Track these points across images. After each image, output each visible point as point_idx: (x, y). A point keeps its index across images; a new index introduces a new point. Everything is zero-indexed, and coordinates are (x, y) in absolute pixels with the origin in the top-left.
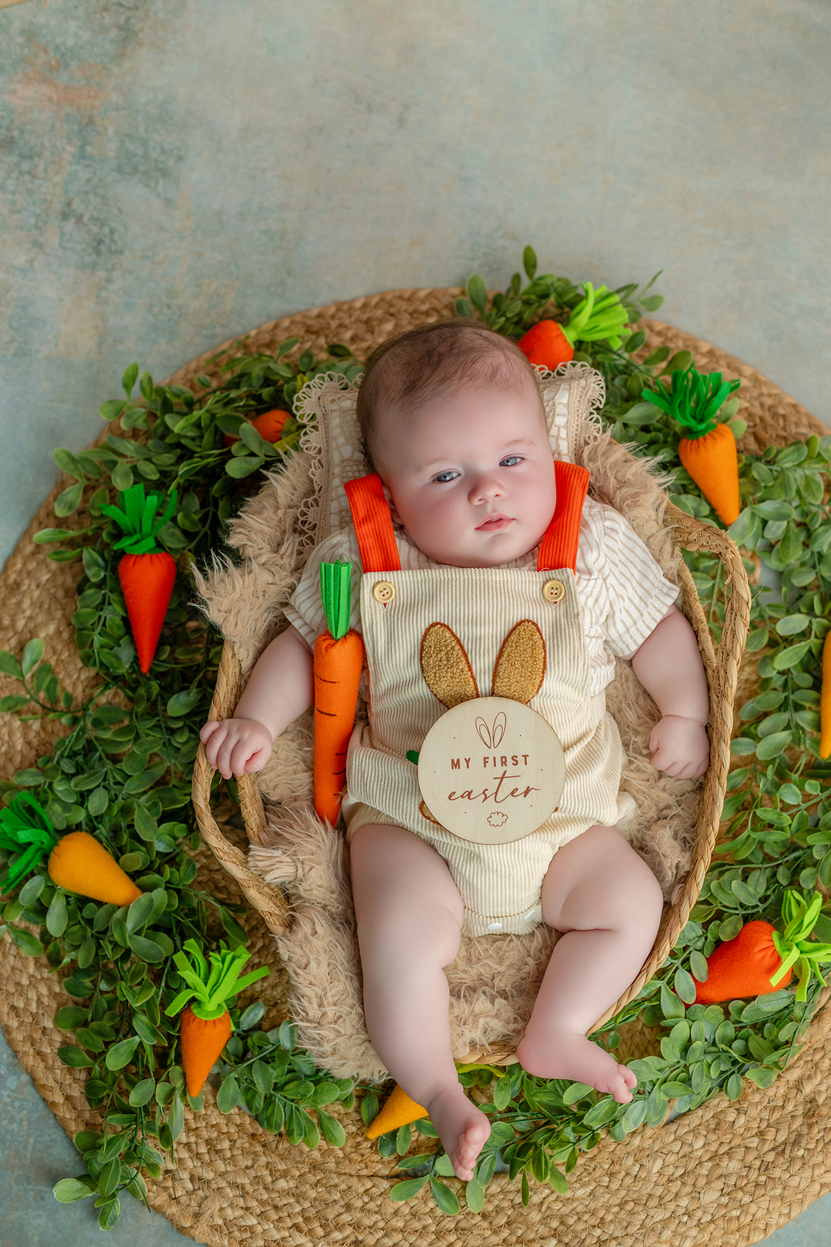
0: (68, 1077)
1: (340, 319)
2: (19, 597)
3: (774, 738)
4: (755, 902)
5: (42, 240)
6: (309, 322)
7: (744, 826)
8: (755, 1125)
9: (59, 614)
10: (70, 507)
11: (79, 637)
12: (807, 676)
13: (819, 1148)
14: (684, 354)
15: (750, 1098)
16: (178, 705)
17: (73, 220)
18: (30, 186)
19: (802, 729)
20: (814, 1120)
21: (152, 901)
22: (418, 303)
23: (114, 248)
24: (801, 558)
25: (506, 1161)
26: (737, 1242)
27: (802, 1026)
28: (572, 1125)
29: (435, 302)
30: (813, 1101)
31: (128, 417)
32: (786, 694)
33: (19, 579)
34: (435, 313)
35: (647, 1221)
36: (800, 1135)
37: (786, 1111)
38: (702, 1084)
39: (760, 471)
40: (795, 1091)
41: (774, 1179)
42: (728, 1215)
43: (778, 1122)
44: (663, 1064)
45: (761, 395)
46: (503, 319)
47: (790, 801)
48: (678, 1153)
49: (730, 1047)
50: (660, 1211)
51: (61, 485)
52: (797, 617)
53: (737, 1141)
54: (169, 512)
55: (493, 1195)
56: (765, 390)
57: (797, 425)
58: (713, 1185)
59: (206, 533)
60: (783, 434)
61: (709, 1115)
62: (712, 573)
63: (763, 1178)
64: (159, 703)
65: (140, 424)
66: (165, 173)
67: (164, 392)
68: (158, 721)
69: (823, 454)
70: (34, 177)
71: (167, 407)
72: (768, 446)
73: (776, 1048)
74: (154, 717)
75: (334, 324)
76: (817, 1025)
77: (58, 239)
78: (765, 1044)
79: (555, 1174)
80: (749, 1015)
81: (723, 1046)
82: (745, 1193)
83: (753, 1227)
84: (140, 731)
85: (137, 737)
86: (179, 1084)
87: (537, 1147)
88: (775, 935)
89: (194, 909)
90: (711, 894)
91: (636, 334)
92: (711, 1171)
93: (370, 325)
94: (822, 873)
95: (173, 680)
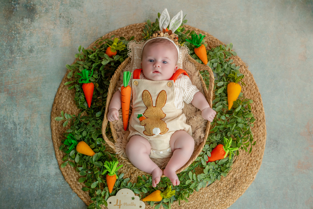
0: (84, 193)
2: (62, 96)
3: (219, 107)
4: (219, 140)
5: (56, 23)
6: (115, 33)
7: (215, 126)
8: (225, 185)
9: (70, 99)
10: (70, 76)
11: (76, 102)
12: (224, 94)
13: (238, 188)
14: (193, 31)
15: (223, 179)
16: (98, 114)
17: (62, 18)
18: (52, 11)
19: (225, 104)
20: (236, 182)
21: (98, 155)
22: (137, 26)
23: (71, 23)
24: (221, 70)
25: (176, 198)
27: (231, 164)
28: (188, 189)
29: (140, 26)
30: (236, 178)
31: (80, 57)
32: (221, 98)
33: (61, 93)
34: (141, 28)
35: (206, 206)
36: (234, 186)
37: (231, 181)
38: (213, 178)
39: (211, 53)
40: (232, 177)
41: (230, 195)
42: (222, 203)
43: (229, 183)
44: (205, 175)
45: (209, 38)
46: (155, 28)
47: (224, 119)
48: (210, 192)
50: (208, 204)
51: (67, 72)
52: (221, 82)
53: (221, 188)
54: (91, 75)
55: (174, 205)
56: (210, 37)
57: (217, 43)
58: (218, 198)
59: (99, 78)
60: (215, 45)
61: (215, 184)
62: (203, 75)
63: (228, 195)
64: (94, 114)
65: (83, 58)
66: (80, 6)
67: (87, 51)
68: (94, 118)
69: (223, 48)
70: (53, 10)
71: (88, 54)
72: (212, 48)
73: (227, 169)
75: (120, 33)
76: (234, 164)
77: (59, 22)
78: (224, 168)
79: (185, 199)
80: (220, 163)
81: (216, 170)
82: (224, 198)
83: (227, 205)
84: (90, 121)
85: (90, 122)
86: (107, 191)
87: (181, 194)
88: (223, 147)
89: (106, 156)
90: (210, 139)
91: (183, 28)
92: (217, 195)
93: (128, 32)
94: (231, 132)
95: (96, 109)
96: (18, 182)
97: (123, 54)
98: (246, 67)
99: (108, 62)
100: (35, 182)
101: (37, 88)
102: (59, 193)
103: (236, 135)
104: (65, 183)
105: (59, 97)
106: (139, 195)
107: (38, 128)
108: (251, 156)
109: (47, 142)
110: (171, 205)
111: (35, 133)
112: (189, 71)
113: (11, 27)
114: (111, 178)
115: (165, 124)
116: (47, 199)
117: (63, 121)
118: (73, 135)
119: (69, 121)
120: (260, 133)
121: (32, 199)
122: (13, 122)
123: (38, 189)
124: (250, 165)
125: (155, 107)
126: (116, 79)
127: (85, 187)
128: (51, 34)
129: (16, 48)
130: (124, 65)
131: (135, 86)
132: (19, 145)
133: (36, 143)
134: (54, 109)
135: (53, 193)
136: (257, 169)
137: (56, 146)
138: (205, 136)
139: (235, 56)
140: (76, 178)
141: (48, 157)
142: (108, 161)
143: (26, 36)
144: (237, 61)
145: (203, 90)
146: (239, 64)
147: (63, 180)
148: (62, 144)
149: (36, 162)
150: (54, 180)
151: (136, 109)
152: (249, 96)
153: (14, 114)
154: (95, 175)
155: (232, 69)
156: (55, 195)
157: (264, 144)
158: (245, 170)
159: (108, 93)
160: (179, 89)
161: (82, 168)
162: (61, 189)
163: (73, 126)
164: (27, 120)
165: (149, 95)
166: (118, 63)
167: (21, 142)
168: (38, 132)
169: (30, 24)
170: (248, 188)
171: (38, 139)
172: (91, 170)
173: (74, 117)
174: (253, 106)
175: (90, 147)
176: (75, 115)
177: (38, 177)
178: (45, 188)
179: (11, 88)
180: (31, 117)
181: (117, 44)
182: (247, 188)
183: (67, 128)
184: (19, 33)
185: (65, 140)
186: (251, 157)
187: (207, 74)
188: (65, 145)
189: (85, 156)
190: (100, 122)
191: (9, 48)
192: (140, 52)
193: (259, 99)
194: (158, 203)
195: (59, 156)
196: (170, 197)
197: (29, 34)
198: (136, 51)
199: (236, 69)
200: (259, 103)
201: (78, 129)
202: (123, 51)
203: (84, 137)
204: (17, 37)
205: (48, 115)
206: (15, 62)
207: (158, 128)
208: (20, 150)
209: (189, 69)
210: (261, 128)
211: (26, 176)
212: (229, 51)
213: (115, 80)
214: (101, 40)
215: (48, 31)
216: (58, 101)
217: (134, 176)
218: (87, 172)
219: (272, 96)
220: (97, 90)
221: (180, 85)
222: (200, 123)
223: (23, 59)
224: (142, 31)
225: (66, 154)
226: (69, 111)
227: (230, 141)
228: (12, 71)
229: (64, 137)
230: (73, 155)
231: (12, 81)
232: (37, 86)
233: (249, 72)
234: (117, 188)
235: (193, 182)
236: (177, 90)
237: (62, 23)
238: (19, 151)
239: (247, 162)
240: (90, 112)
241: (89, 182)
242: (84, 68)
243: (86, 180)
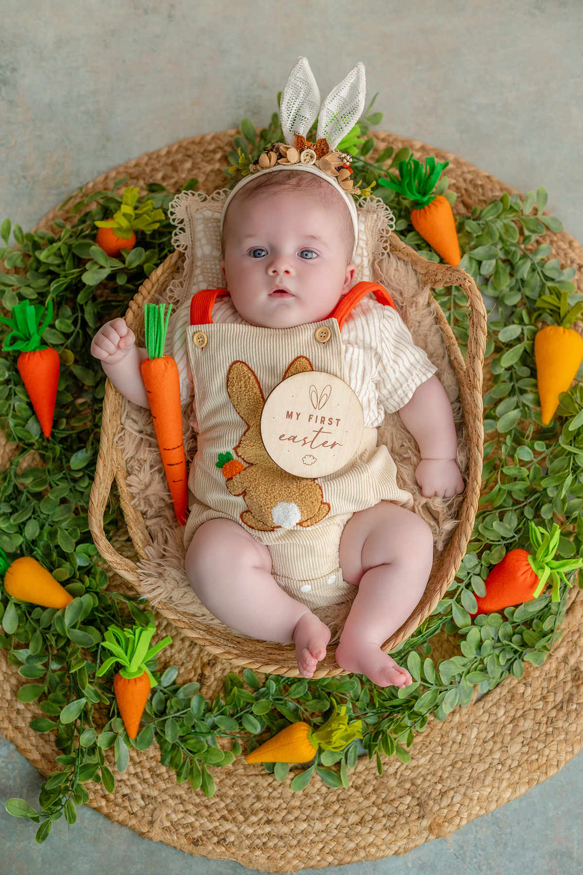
0: (41, 741)
1: (152, 165)
3: (509, 416)
4: (511, 535)
6: (130, 171)
7: (496, 482)
8: (539, 692)
12: (526, 368)
14: (404, 150)
15: (532, 674)
16: (78, 460)
19: (528, 406)
20: (580, 682)
21: (82, 603)
22: (206, 144)
24: (509, 285)
25: (365, 748)
26: (539, 777)
27: (559, 618)
28: (407, 713)
29: (219, 142)
30: (577, 669)
31: (10, 259)
32: (512, 383)
34: (220, 150)
35: (473, 773)
36: (571, 695)
37: (559, 680)
38: (495, 671)
39: (471, 226)
40: (563, 664)
41: (558, 728)
42: (530, 759)
43: (555, 688)
44: (465, 661)
45: (463, 173)
47: (526, 458)
48: (487, 722)
49: (511, 641)
50: (481, 764)
52: (512, 327)
53: (528, 706)
54: (48, 320)
55: (360, 773)
56: (465, 169)
57: (492, 190)
58: (515, 740)
59: (78, 332)
60: (483, 198)
61: (505, 691)
62: (448, 306)
63: (550, 729)
64: (64, 460)
65: (19, 263)
66: (5, 82)
67: (32, 237)
68: (64, 474)
69: (514, 206)
71: (36, 246)
72: (473, 208)
73: (545, 636)
74: (61, 471)
75: (148, 169)
76: (571, 616)
78: (535, 635)
79: (400, 750)
80: (519, 616)
81: (505, 642)
82: (539, 742)
83: (548, 764)
84: (52, 483)
85: (51, 486)
86: (121, 731)
87: (384, 733)
88: (530, 558)
89: (109, 605)
90: (480, 533)
91: (367, 142)
92: (513, 730)
93: (174, 166)
94: (556, 506)
95: (72, 442)
97: (160, 244)
99: (105, 273)
103: (576, 514)
110: (348, 771)
112: (396, 290)
114: (130, 684)
115: (318, 490)
127: (42, 716)
130: (162, 279)
131: (199, 350)
139: (558, 231)
140: (9, 689)
142: (117, 625)
144: (564, 250)
145: (449, 356)
146: (572, 262)
151: (209, 435)
154: (74, 675)
155: (548, 278)
161: (29, 651)
165: (249, 377)
166: (138, 276)
172: (59, 658)
175: (55, 578)
181: (136, 208)
187: (460, 299)
189: (38, 609)
190: (86, 488)
192: (217, 229)
194: (302, 768)
196: (341, 746)
198: (200, 227)
199: (562, 278)
201: (11, 514)
202: (156, 234)
203: (33, 541)
207: (293, 504)
209: (394, 284)
212: (536, 214)
214: (82, 197)
217: (214, 676)
218: (46, 665)
220: (71, 375)
224: (225, 159)
227: (552, 537)
235: (425, 688)
240: (50, 454)
241: (56, 701)
242: (21, 298)
243: (44, 692)
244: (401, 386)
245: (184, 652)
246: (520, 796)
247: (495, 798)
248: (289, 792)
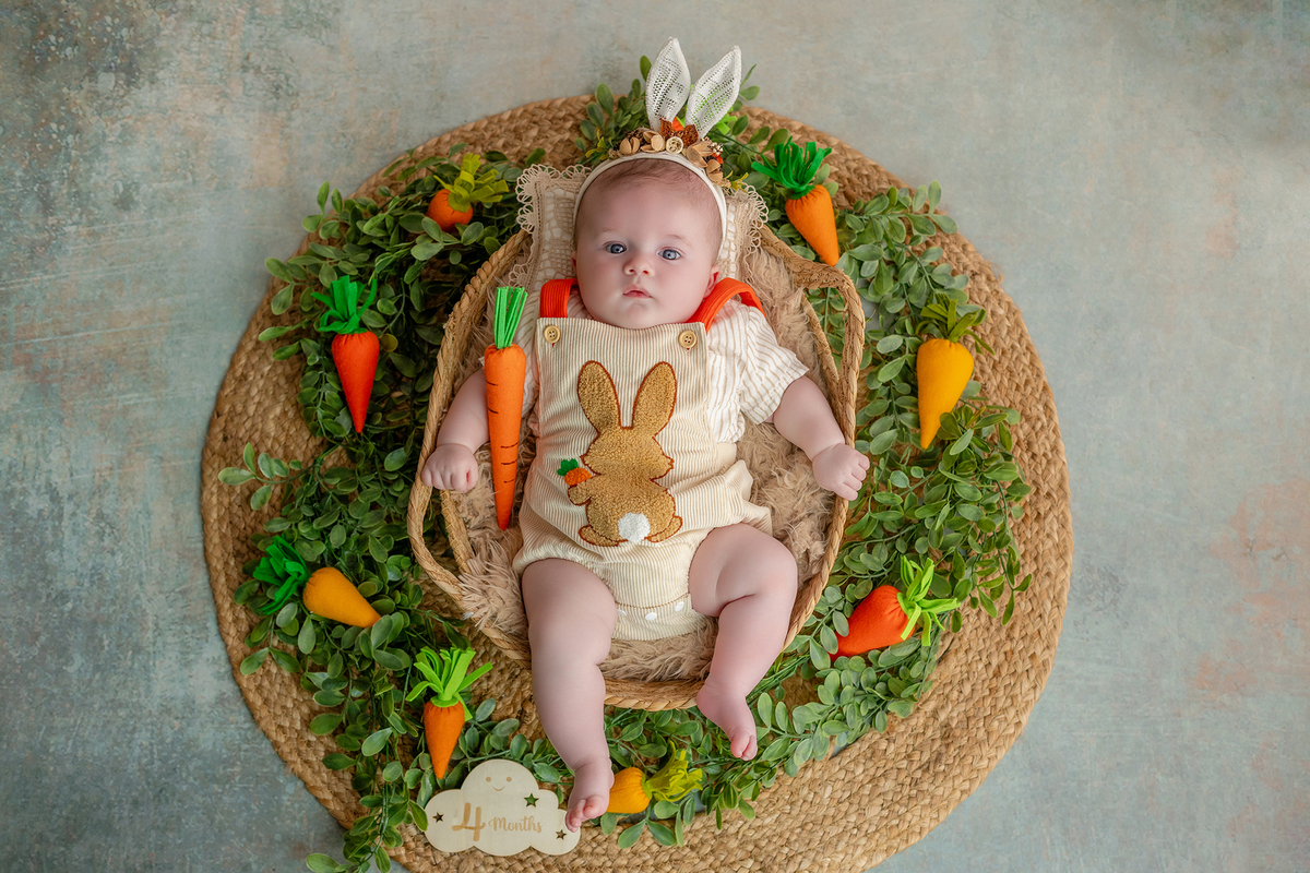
0: (333, 778)
1: (492, 130)
2: (247, 387)
3: (885, 436)
4: (880, 569)
5: (228, 91)
6: (467, 135)
7: (866, 511)
8: (903, 750)
9: (282, 398)
10: (284, 307)
11: (304, 411)
12: (906, 385)
13: (956, 763)
14: (782, 132)
15: (896, 729)
16: (393, 461)
17: (252, 71)
18: (211, 46)
19: (906, 427)
20: (950, 741)
21: (391, 622)
22: (556, 111)
23: (290, 92)
24: (893, 289)
25: (704, 803)
26: (898, 846)
27: (929, 667)
29: (570, 108)
30: (947, 725)
31: (325, 228)
32: (890, 401)
33: (245, 372)
34: (571, 118)
35: (824, 837)
36: (940, 754)
37: (926, 737)
38: (855, 722)
39: (852, 221)
40: (932, 720)
41: (922, 792)
42: (890, 825)
43: (921, 745)
45: (847, 160)
46: (629, 116)
47: (901, 485)
48: (843, 780)
49: (874, 689)
50: (834, 827)
51: (272, 291)
52: (892, 337)
53: (890, 765)
54: (369, 301)
55: (697, 831)
56: (850, 156)
57: (878, 182)
58: (874, 803)
59: (402, 316)
60: (868, 190)
61: (865, 747)
62: (822, 310)
63: (914, 792)
64: (377, 461)
65: (335, 234)
66: (326, 24)
67: (353, 205)
68: (376, 476)
69: (902, 202)
70: (215, 38)
71: (357, 216)
72: (856, 201)
73: (913, 684)
74: (374, 472)
75: (487, 135)
76: (943, 665)
77: (241, 88)
78: (902, 683)
79: (743, 804)
80: (884, 661)
81: (867, 689)
82: (901, 806)
83: (910, 832)
84: (362, 485)
85: (360, 489)
86: (428, 768)
87: (726, 784)
88: (899, 596)
89: (422, 626)
90: (845, 566)
91: (740, 120)
92: (872, 791)
93: (518, 134)
94: (930, 539)
95: (386, 440)
96: (62, 729)
97: (498, 221)
98: (993, 278)
99: (437, 248)
100: (134, 729)
101: (146, 353)
102: (230, 778)
103: (952, 549)
104: (254, 738)
105: (235, 389)
106: (554, 788)
107: (149, 513)
108: (1009, 637)
109: (186, 570)
110: (683, 828)
111: (136, 535)
112: (765, 290)
113: (45, 106)
114: (443, 715)
115: (671, 502)
116: (180, 801)
117: (252, 487)
118: (290, 541)
119: (276, 486)
120: (1049, 543)
121: (120, 801)
122: (46, 487)
123: (144, 761)
124: (1004, 672)
125: (631, 428)
126: (470, 318)
127: (338, 752)
128: (208, 138)
129: (65, 191)
130: (503, 262)
131: (550, 346)
132: (70, 583)
133: (141, 575)
134: (216, 438)
135: (206, 775)
136: (1035, 688)
137: (220, 586)
138: (825, 548)
139: (950, 233)
140: (299, 718)
141: (189, 629)
142: (430, 647)
143: (104, 141)
144: (956, 253)
145: (821, 366)
146: (965, 268)
147: (247, 725)
148: (246, 580)
149: (138, 649)
150: (209, 725)
151: (552, 440)
152: (1003, 396)
153: (51, 456)
154: (378, 701)
155: (936, 285)
156: (216, 786)
157: (1062, 590)
158: (987, 693)
159: (436, 372)
160: (724, 358)
161: (327, 675)
162: (239, 759)
163: (293, 506)
164: (105, 481)
165: (604, 380)
166: (477, 256)
167: (80, 570)
168: (147, 530)
169: (123, 96)
170: (997, 766)
171: (148, 558)
172: (361, 684)
173: (297, 469)
174: (1022, 437)
175: (361, 592)
176: (299, 464)
177: (144, 712)
178: (174, 755)
179: (41, 351)
180: (119, 468)
181: (476, 178)
182: (994, 763)
183: (268, 514)
184: (78, 132)
185: (258, 563)
186: (1009, 642)
187: (835, 303)
188: (258, 581)
189: (340, 626)
190: (402, 491)
191: (35, 189)
192: (569, 210)
193: (1046, 406)
194: (632, 820)
195: (233, 625)
196: (679, 795)
197: (117, 133)
198: (550, 207)
199: (953, 286)
200: (1046, 424)
201: (313, 518)
202: (497, 208)
203: (337, 551)
204: (67, 148)
205: (190, 462)
206: (60, 247)
207: (642, 515)
208: (75, 601)
209: (764, 283)
210: (1052, 523)
211: (96, 706)
212: (927, 212)
213: (464, 321)
214: (410, 162)
215: (196, 124)
216: (234, 406)
218: (345, 692)
219: (1096, 396)
220: (390, 365)
221: (731, 347)
222: (807, 500)
223: (91, 234)
224: (576, 128)
225: (262, 621)
226: (277, 446)
227: (925, 573)
228: (48, 284)
229: (254, 550)
230: (290, 624)
231: (47, 325)
232: (147, 342)
233: (1007, 300)
234: (465, 757)
235: (775, 735)
236: (717, 365)
237: (252, 93)
238: (70, 605)
239: (995, 662)
240: (360, 451)
241: (355, 734)
242: (341, 274)
243: (342, 723)
244: (768, 392)
245: (502, 686)
246: (876, 866)
247: (848, 867)
248: (615, 849)
